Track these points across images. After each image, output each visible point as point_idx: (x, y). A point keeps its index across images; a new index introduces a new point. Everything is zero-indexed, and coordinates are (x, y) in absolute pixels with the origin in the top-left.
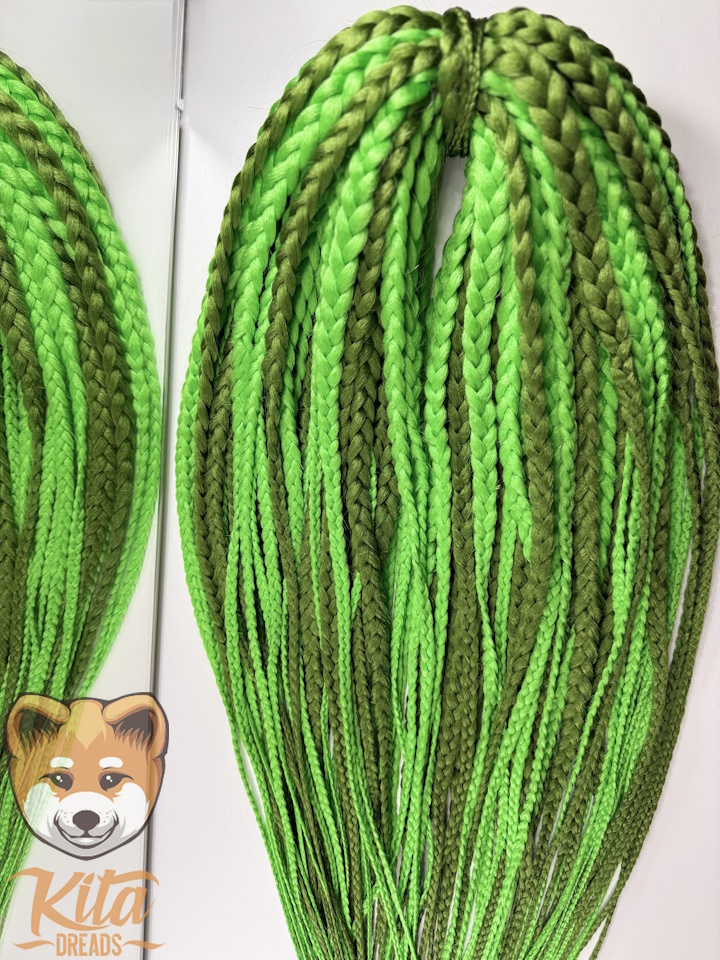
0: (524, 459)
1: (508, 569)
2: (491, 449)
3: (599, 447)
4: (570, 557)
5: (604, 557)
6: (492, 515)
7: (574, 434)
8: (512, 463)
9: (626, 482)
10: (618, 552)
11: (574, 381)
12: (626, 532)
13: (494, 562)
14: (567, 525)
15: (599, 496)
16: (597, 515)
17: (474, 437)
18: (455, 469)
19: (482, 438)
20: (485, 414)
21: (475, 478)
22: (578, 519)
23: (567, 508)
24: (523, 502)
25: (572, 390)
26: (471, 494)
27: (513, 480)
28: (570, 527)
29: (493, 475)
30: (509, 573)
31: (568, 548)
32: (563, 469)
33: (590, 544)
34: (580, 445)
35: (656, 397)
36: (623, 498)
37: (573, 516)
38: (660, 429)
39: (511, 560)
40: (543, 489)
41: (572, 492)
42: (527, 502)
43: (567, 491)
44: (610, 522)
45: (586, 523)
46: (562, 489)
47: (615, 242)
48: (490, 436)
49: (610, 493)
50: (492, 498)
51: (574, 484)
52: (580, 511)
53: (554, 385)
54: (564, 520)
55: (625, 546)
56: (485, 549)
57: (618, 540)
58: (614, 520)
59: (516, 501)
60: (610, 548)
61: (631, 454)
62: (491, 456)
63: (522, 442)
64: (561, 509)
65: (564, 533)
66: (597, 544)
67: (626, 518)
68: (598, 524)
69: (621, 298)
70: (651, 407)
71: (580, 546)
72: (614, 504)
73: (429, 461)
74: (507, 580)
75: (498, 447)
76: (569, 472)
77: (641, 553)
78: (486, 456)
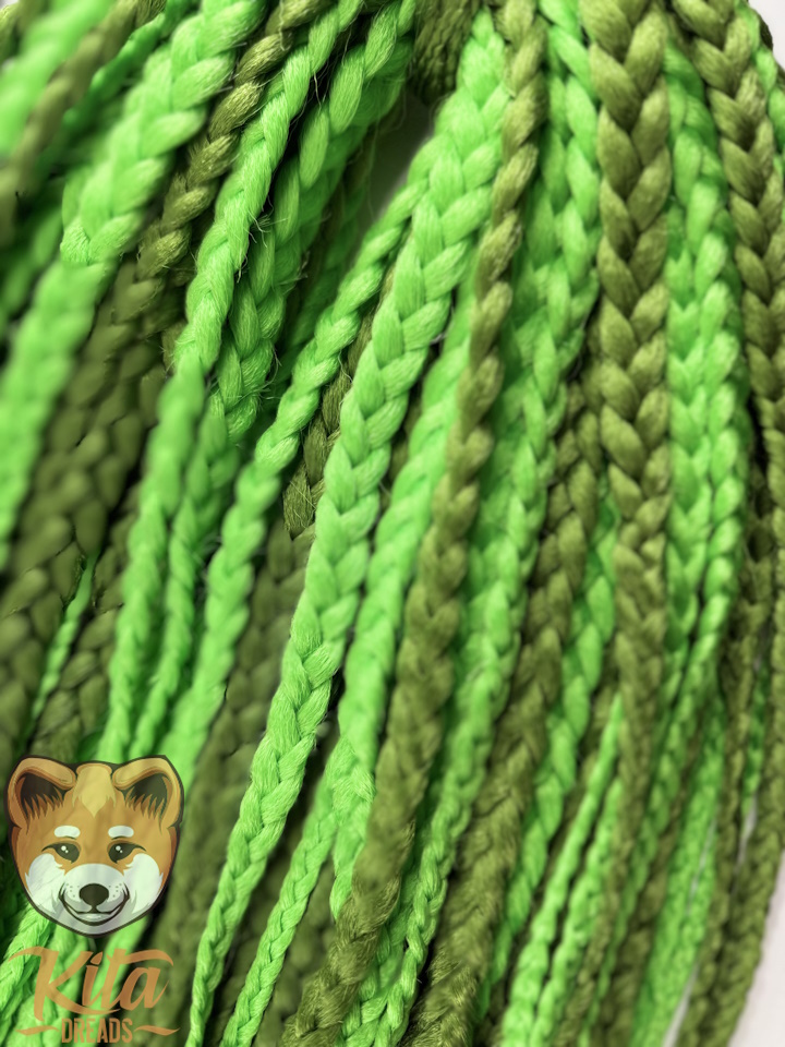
0: (391, 682)
1: (290, 922)
2: (334, 640)
3: (553, 704)
4: (427, 938)
5: (502, 960)
6: (290, 788)
7: (507, 662)
8: (365, 683)
9: (588, 805)
10: (532, 958)
11: (535, 549)
12: (562, 916)
13: (263, 897)
14: (439, 863)
15: (528, 814)
16: (511, 860)
17: (304, 605)
18: (246, 661)
19: (320, 611)
20: (343, 566)
21: (279, 693)
22: (468, 855)
23: (451, 823)
24: (361, 781)
25: (526, 568)
26: (261, 728)
27: (356, 723)
28: (446, 869)
29: (321, 697)
30: (288, 933)
31: (428, 917)
32: (466, 732)
33: (478, 921)
34: (514, 688)
35: (693, 637)
36: (575, 837)
37: (460, 846)
38: (686, 707)
39: (301, 906)
40: (408, 765)
41: (471, 790)
42: (369, 783)
43: (462, 783)
44: (535, 881)
45: (484, 869)
46: (450, 777)
47: (683, 305)
48: (340, 611)
49: (550, 818)
50: (303, 749)
51: (481, 773)
52: (480, 836)
53: (492, 548)
54: (434, 850)
55: (553, 947)
56: (247, 862)
57: (542, 929)
58: (544, 880)
59: (349, 773)
60: (520, 940)
61: (617, 743)
62: (329, 655)
63: (397, 646)
64: (438, 821)
65: (428, 880)
66: (494, 928)
67: (572, 882)
68: (506, 879)
69: (670, 414)
70: (679, 656)
71: (455, 918)
72: (554, 844)
73: (197, 627)
74: (279, 950)
75: (350, 638)
76: (477, 741)
77: (584, 977)
78: (317, 653)
